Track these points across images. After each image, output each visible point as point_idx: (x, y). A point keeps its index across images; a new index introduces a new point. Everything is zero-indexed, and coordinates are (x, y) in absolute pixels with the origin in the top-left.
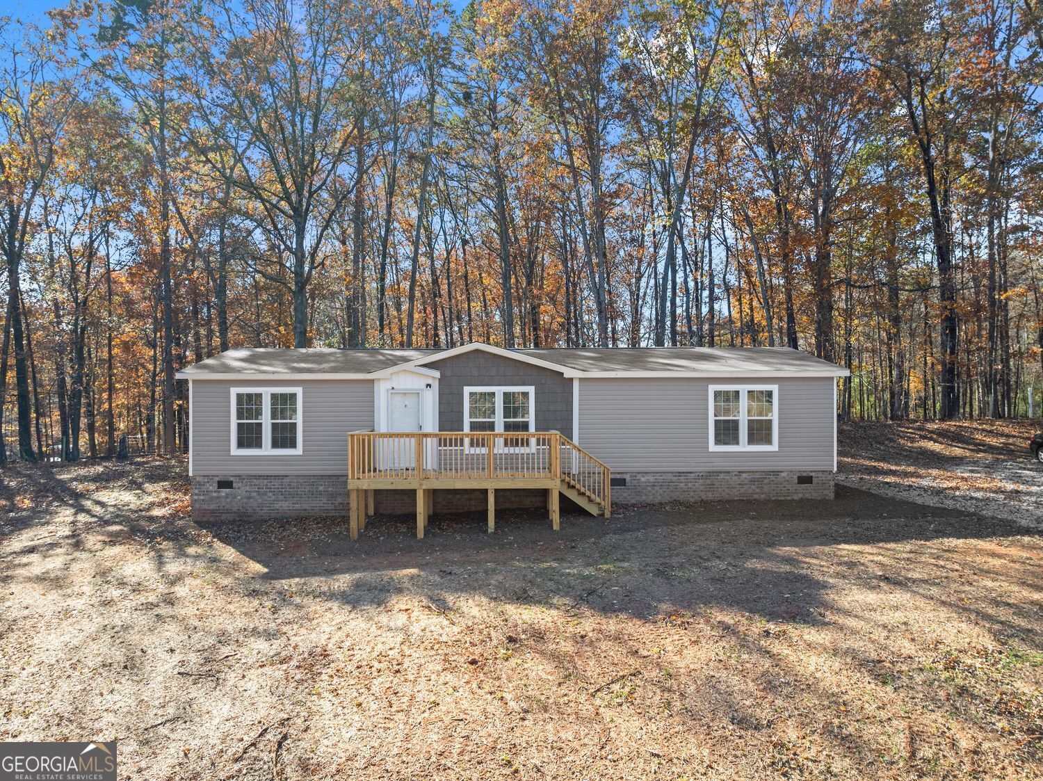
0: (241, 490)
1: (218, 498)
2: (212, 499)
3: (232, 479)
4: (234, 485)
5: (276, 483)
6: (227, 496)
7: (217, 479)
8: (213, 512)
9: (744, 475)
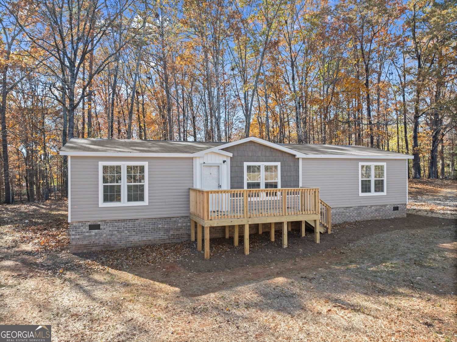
0: (106, 230)
1: (90, 236)
2: (85, 237)
3: (99, 223)
4: (101, 227)
5: (130, 224)
6: (96, 235)
7: (89, 223)
8: (85, 246)
9: (373, 207)
